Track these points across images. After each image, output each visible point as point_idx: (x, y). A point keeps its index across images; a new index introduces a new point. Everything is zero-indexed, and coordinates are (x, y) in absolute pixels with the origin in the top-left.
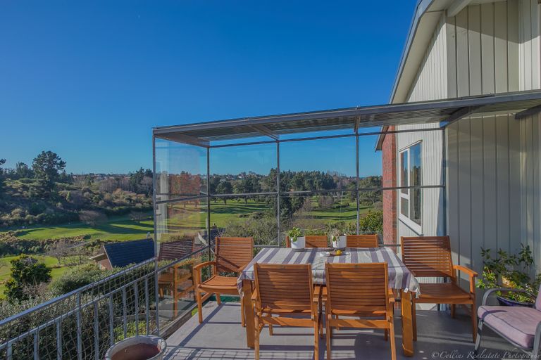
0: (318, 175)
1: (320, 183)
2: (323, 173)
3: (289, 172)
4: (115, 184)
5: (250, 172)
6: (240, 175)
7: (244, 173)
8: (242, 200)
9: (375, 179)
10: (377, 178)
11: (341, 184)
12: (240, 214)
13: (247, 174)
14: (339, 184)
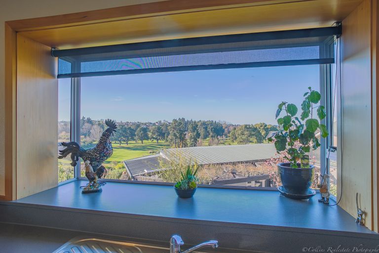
0: (212, 123)
1: (212, 129)
2: (215, 122)
3: (192, 120)
4: (64, 128)
5: (164, 120)
6: (157, 123)
7: (160, 121)
8: (155, 141)
9: (248, 127)
10: (249, 125)
11: (228, 129)
12: (150, 151)
13: (162, 122)
14: (226, 130)
